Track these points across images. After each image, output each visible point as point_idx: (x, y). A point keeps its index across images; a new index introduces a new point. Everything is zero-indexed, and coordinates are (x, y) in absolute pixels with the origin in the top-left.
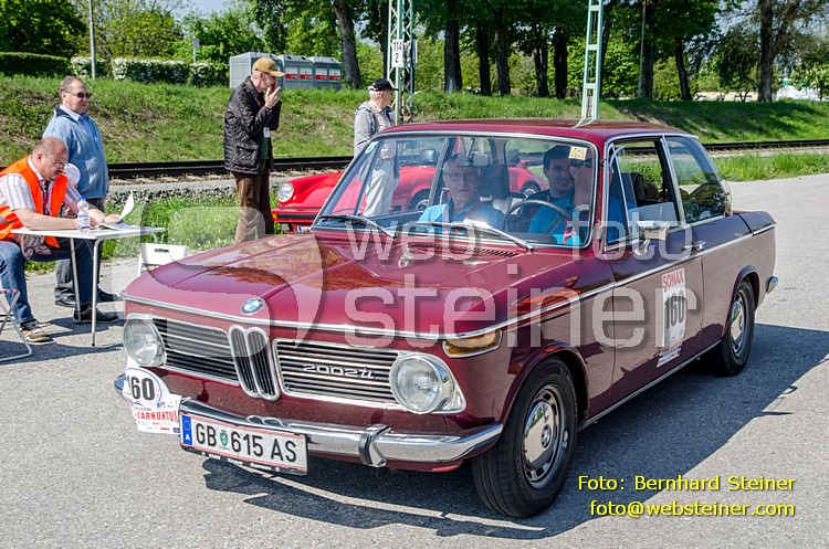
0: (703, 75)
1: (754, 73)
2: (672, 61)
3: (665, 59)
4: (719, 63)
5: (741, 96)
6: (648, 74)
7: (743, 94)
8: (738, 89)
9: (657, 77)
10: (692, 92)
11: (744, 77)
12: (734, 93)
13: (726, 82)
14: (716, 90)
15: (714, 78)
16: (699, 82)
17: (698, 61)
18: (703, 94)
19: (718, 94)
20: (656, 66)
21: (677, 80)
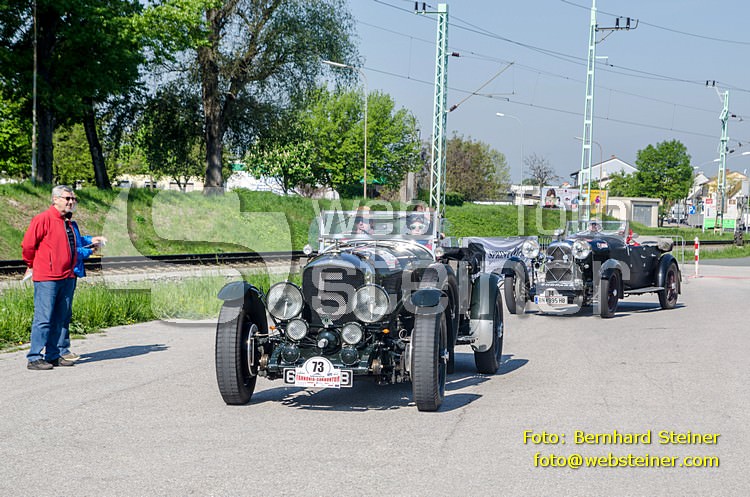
0: (124, 152)
1: (196, 151)
2: (78, 130)
3: (68, 126)
4: (146, 136)
5: (179, 183)
6: (45, 146)
7: (182, 180)
8: (174, 173)
9: (58, 150)
10: (110, 176)
11: (183, 157)
12: (169, 178)
13: (157, 164)
14: (144, 173)
15: (139, 156)
16: (119, 162)
17: (117, 131)
18: (125, 177)
19: (147, 179)
20: (56, 135)
21: (87, 156)
